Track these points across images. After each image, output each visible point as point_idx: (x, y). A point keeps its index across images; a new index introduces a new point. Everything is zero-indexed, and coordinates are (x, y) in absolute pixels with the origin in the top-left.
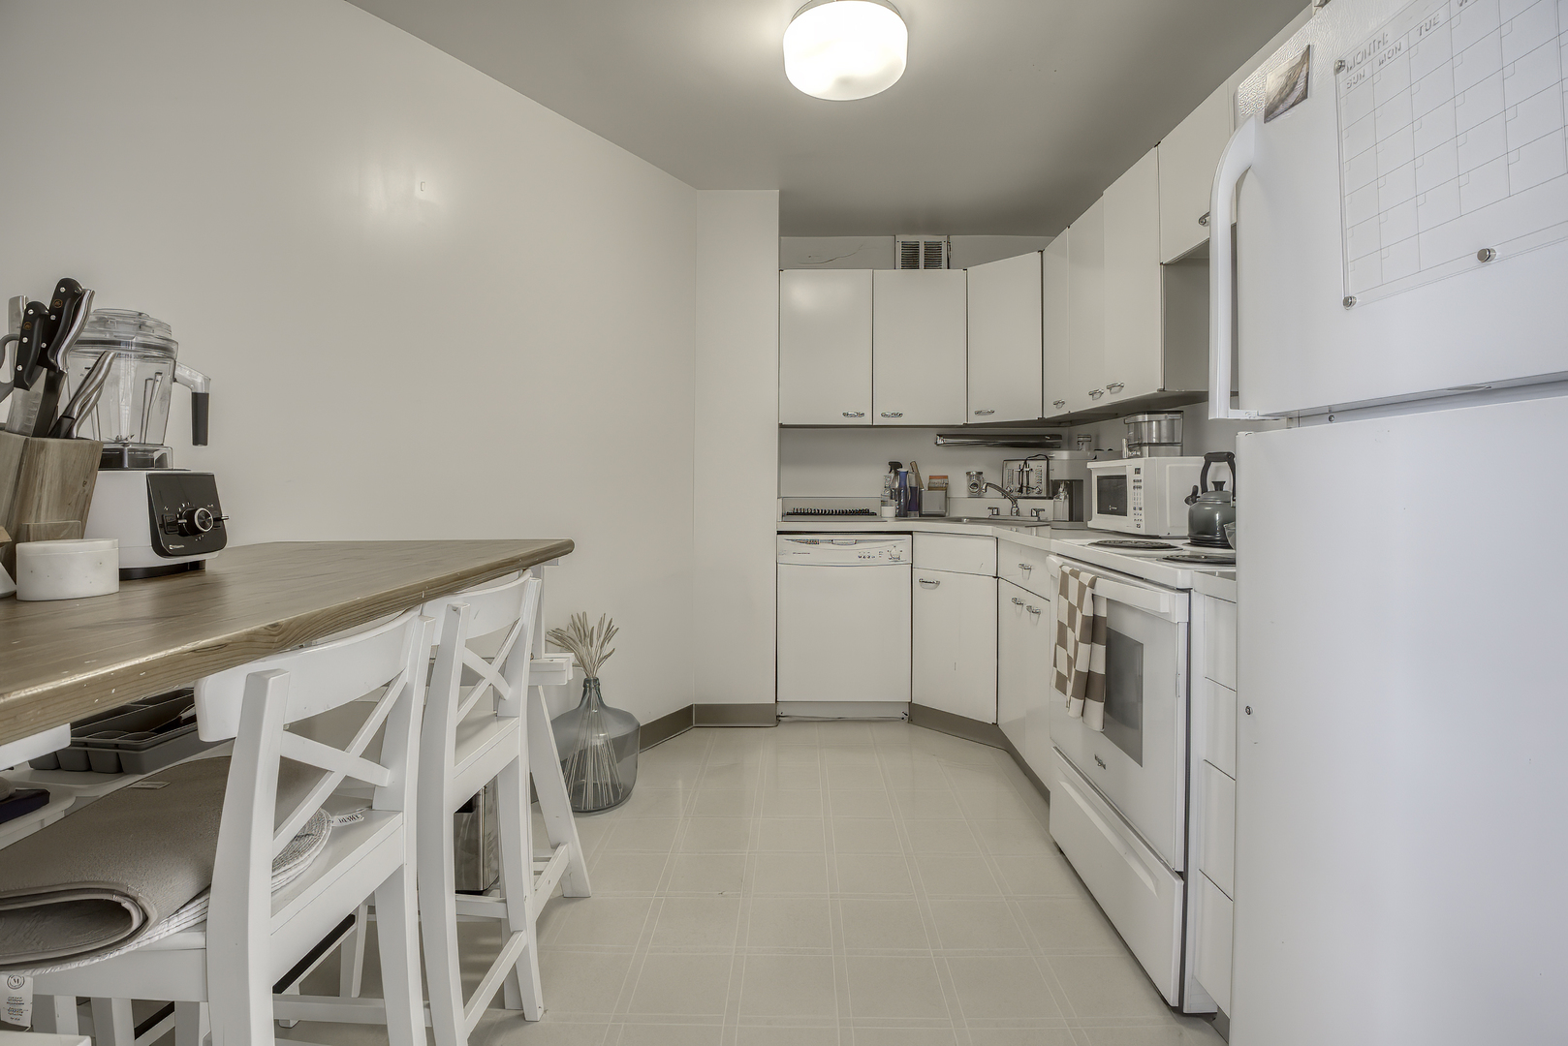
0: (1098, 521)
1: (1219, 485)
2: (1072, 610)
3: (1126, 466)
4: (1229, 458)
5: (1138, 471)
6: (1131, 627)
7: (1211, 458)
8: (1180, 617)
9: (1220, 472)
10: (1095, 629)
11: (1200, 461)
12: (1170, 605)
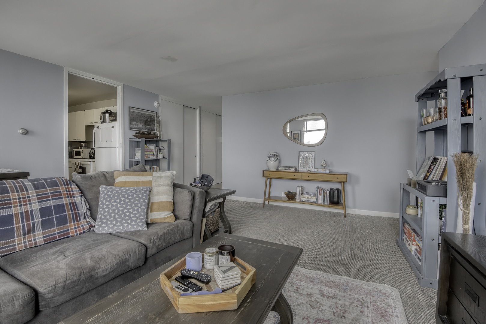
0: (75, 157)
1: (93, 152)
2: (77, 166)
3: (81, 150)
4: (94, 149)
5: (82, 150)
6: (84, 166)
7: (92, 149)
8: (90, 164)
9: (93, 151)
10: (80, 167)
11: (90, 149)
12: (89, 163)
